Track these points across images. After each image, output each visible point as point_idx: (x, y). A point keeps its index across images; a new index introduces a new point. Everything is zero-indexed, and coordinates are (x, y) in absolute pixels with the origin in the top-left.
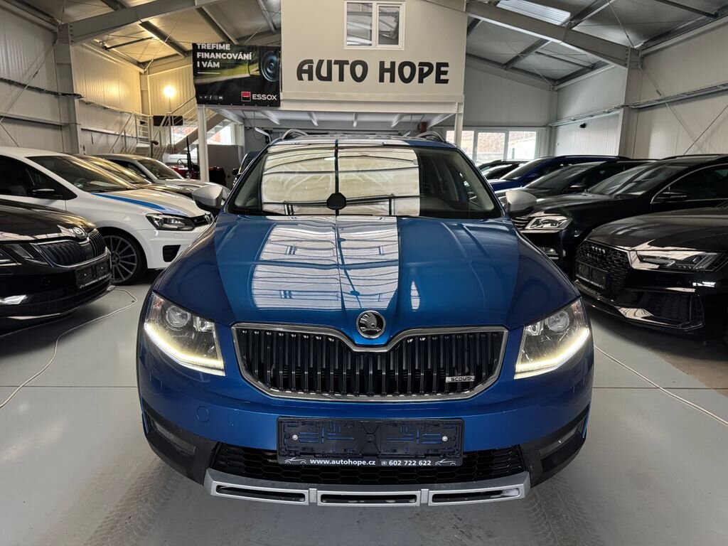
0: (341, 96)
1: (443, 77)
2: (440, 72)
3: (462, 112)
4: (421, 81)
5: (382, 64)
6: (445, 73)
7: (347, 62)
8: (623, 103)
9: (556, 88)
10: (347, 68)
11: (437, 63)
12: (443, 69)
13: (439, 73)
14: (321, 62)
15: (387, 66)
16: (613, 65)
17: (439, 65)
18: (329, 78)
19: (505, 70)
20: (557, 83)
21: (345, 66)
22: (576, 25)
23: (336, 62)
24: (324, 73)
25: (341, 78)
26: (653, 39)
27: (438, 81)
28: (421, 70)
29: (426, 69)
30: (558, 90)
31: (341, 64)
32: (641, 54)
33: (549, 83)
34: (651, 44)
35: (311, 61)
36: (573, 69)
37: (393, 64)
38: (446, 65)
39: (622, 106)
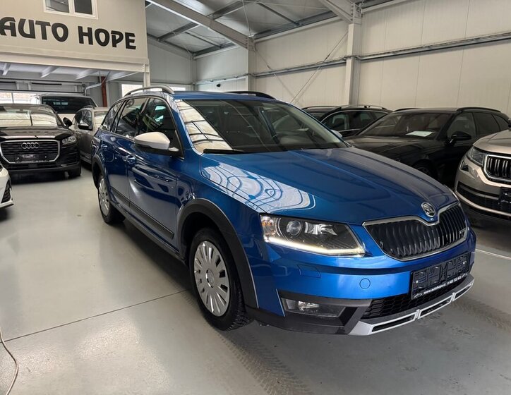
0: (45, 52)
1: (131, 44)
2: (129, 39)
3: (149, 71)
4: (114, 45)
5: (80, 29)
6: (133, 41)
7: (48, 24)
8: (247, 72)
9: (195, 58)
10: (49, 30)
11: (126, 33)
12: (130, 38)
13: (128, 41)
14: (22, 22)
15: (85, 30)
16: (237, 46)
17: (128, 35)
18: (32, 35)
19: (160, 41)
20: (195, 54)
21: (47, 27)
22: (218, 18)
23: (38, 23)
24: (27, 30)
25: (44, 37)
26: (261, 33)
27: (128, 47)
28: (114, 37)
29: (117, 37)
30: (196, 60)
31: (43, 25)
32: (255, 41)
33: (191, 54)
34: (260, 36)
35: (12, 19)
36: (207, 46)
37: (90, 29)
38: (133, 35)
39: (247, 74)
